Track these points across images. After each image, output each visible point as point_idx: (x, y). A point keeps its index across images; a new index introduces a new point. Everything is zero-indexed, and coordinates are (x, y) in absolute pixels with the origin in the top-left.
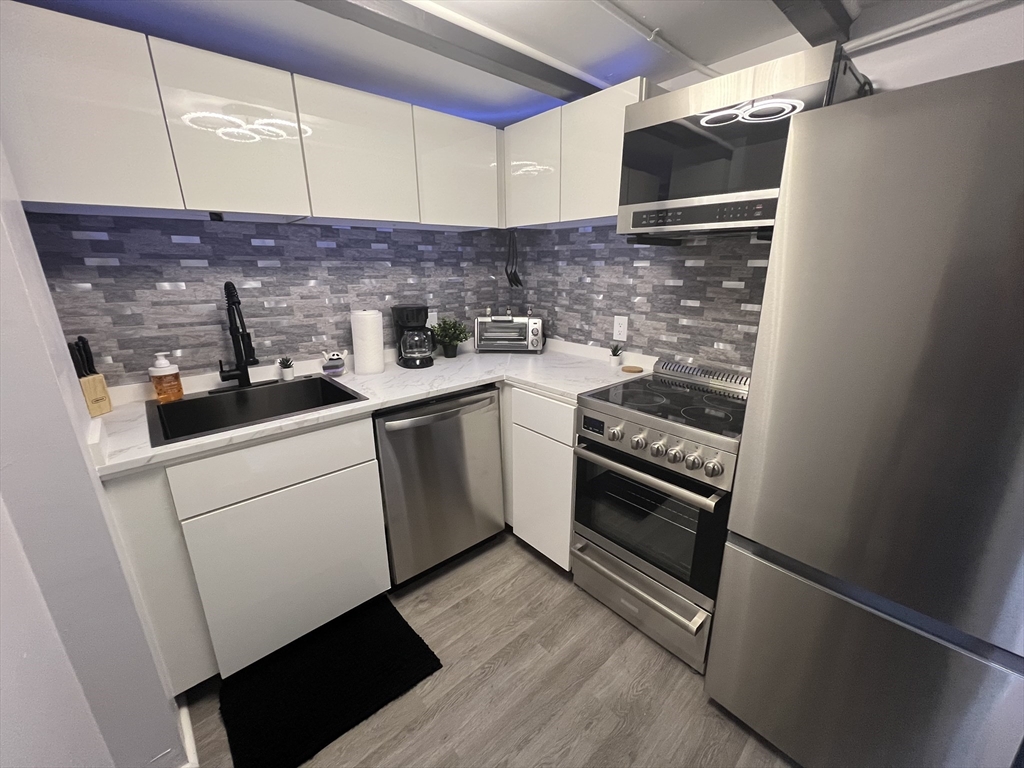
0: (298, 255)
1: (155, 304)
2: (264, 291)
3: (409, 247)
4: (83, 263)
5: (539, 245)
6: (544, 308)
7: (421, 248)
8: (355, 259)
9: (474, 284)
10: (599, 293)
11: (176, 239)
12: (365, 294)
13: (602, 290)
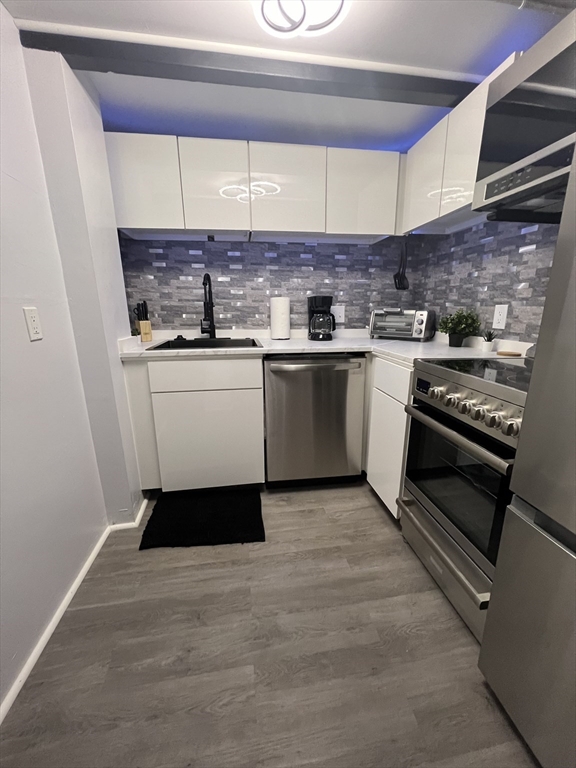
0: (254, 261)
1: (178, 288)
2: (231, 284)
3: (329, 256)
4: (151, 264)
5: (439, 250)
6: (438, 305)
7: (337, 257)
8: (288, 265)
9: (380, 286)
10: (484, 285)
11: (191, 252)
12: (293, 289)
13: (487, 281)
